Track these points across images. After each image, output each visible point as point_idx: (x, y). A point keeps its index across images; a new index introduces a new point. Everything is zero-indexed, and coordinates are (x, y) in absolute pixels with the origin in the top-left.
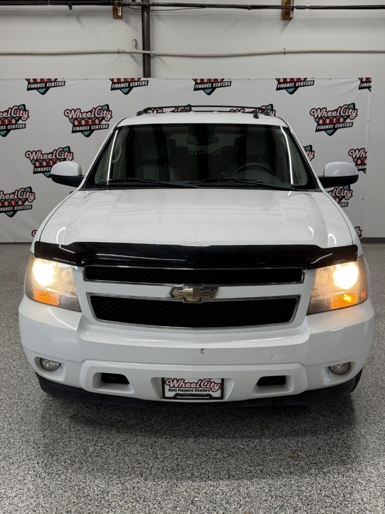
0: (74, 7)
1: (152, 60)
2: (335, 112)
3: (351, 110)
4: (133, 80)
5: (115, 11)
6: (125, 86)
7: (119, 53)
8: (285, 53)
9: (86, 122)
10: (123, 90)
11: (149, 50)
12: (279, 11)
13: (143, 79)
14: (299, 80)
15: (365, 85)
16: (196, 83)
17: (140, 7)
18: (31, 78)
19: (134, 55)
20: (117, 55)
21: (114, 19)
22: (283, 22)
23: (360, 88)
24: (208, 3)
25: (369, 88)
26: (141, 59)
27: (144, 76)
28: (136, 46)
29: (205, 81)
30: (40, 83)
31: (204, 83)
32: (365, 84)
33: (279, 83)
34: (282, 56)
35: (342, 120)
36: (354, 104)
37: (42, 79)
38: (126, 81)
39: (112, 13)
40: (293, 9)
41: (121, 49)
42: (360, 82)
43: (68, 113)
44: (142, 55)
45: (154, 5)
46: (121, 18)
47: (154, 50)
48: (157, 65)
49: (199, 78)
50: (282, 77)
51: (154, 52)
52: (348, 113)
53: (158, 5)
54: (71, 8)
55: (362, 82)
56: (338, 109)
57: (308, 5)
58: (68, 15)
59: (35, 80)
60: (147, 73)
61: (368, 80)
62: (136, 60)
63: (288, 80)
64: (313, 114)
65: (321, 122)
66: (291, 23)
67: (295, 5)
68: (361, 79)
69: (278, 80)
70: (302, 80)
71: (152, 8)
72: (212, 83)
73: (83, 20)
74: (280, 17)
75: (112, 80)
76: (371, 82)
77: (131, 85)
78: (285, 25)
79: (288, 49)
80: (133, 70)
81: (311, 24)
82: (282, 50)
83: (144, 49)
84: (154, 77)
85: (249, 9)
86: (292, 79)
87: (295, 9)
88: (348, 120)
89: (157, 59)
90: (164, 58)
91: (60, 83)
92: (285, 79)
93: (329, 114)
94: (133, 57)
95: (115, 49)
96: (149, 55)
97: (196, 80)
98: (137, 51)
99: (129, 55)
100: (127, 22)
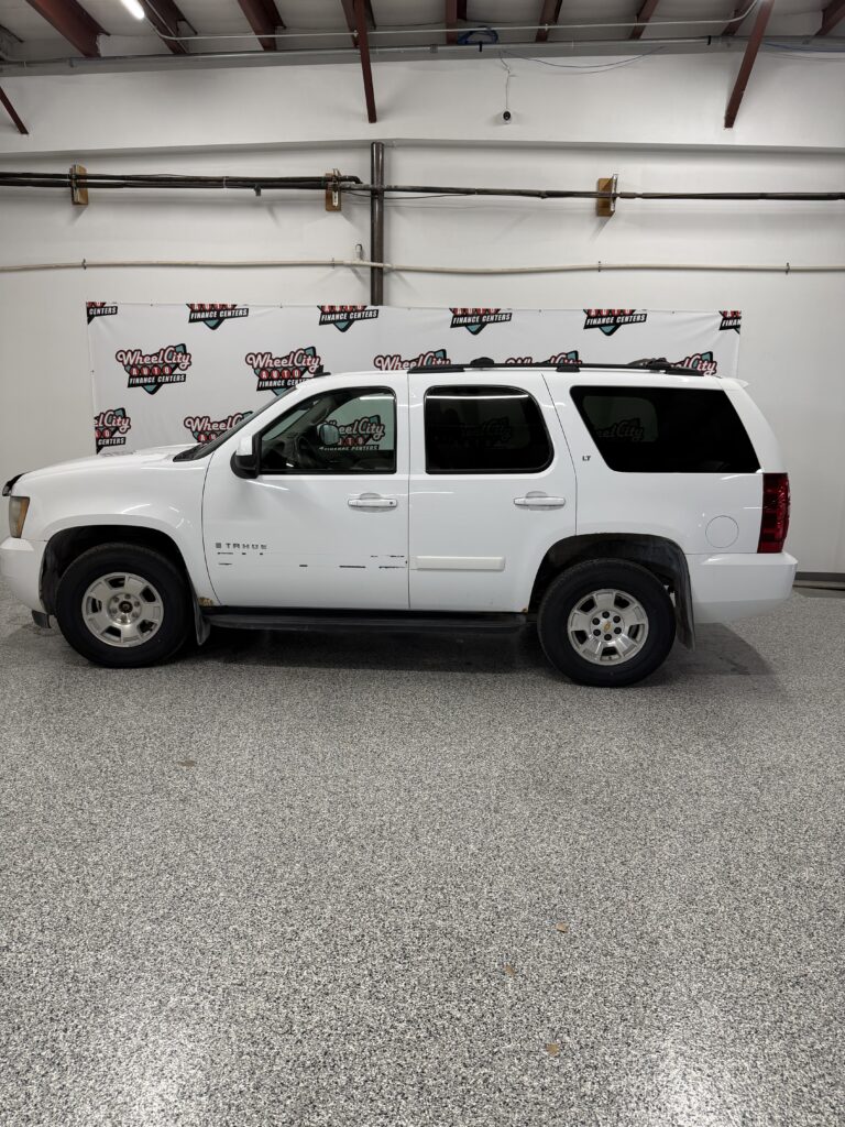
0: (263, 191)
1: (385, 278)
3: (705, 364)
4: (354, 309)
5: (329, 198)
6: (341, 318)
7: (333, 265)
8: (599, 269)
9: (280, 374)
10: (338, 324)
11: (382, 262)
12: (592, 201)
13: (370, 307)
14: (622, 313)
15: (730, 323)
16: (456, 316)
17: (369, 193)
18: (196, 302)
19: (357, 269)
20: (330, 270)
21: (327, 213)
22: (599, 218)
23: (722, 328)
24: (477, 187)
25: (737, 327)
26: (367, 275)
27: (373, 303)
28: (361, 256)
29: (470, 312)
30: (210, 311)
31: (467, 315)
32: (730, 321)
33: (589, 317)
34: (596, 274)
36: (711, 354)
37: (213, 305)
38: (343, 310)
39: (324, 202)
40: (614, 199)
41: (338, 259)
42: (722, 317)
43: (251, 359)
44: (369, 270)
45: (390, 189)
46: (338, 209)
47: (388, 262)
48: (393, 286)
49: (459, 306)
50: (594, 307)
51: (388, 265)
52: (701, 367)
53: (397, 189)
54: (258, 193)
55: (725, 319)
56: (684, 362)
57: (640, 192)
58: (255, 204)
59: (201, 306)
60: (377, 297)
61: (736, 316)
62: (360, 278)
63: (604, 313)
66: (611, 222)
67: (618, 192)
68: (724, 314)
69: (588, 312)
70: (627, 312)
71: (386, 194)
72: (481, 316)
73: (277, 211)
74: (594, 211)
75: (322, 308)
76: (740, 318)
77: (351, 317)
78: (602, 224)
79: (605, 263)
80: (352, 291)
81: (643, 223)
82: (595, 264)
83: (373, 260)
84: (388, 304)
85: (543, 197)
86: (610, 311)
87: (618, 199)
89: (394, 276)
90: (405, 276)
91: (241, 313)
92: (599, 312)
94: (355, 272)
95: (328, 259)
96: (381, 269)
97: (454, 311)
98: (361, 262)
99: (349, 270)
100: (348, 216)
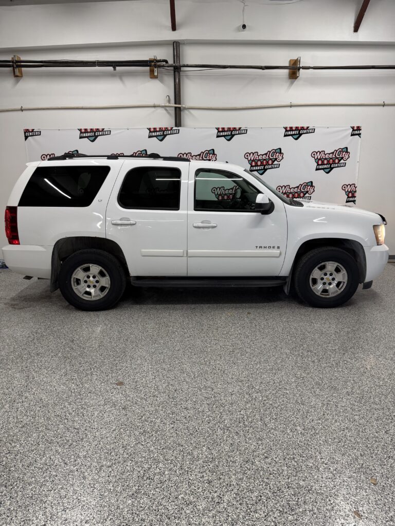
0: (118, 68)
1: (182, 113)
2: (332, 155)
3: (344, 153)
4: (166, 129)
5: (152, 72)
6: (160, 134)
7: (154, 107)
8: (291, 106)
10: (158, 137)
11: (180, 104)
12: (286, 71)
14: (303, 128)
15: (356, 132)
16: (219, 132)
17: (172, 68)
18: (83, 128)
19: (167, 108)
20: (153, 109)
21: (151, 79)
22: (290, 80)
23: (352, 135)
24: (229, 65)
25: (359, 135)
26: (173, 112)
27: (176, 126)
28: (169, 101)
29: (226, 129)
30: (90, 132)
31: (225, 131)
32: (356, 131)
33: (286, 131)
34: (289, 109)
35: (337, 161)
36: (347, 148)
37: (92, 129)
38: (161, 130)
39: (149, 73)
40: (299, 69)
41: (157, 103)
42: (352, 130)
44: (174, 109)
45: (185, 66)
46: (156, 77)
47: (184, 104)
48: (186, 117)
49: (220, 126)
50: (288, 126)
51: (184, 106)
52: (342, 155)
53: (188, 66)
54: (115, 69)
55: (353, 130)
56: (334, 152)
57: (312, 66)
58: (112, 75)
59: (86, 130)
60: (178, 123)
61: (359, 129)
62: (168, 113)
63: (294, 129)
64: (313, 156)
65: (320, 162)
66: (296, 82)
67: (301, 66)
68: (353, 128)
69: (286, 128)
70: (305, 128)
71: (183, 69)
72: (232, 131)
73: (125, 79)
74: (287, 76)
75: (149, 129)
76: (361, 130)
77: (165, 134)
78: (292, 83)
79: (294, 103)
80: (164, 120)
81: (313, 82)
82: (289, 104)
83: (175, 103)
84: (184, 126)
85: (263, 69)
86: (297, 127)
87: (301, 70)
88: (342, 161)
89: (186, 112)
90: (192, 111)
91: (107, 132)
92: (291, 128)
93: (326, 156)
94: (166, 110)
95: (151, 104)
96: (180, 108)
97: (218, 129)
98: (170, 105)
99: (163, 109)
100: (162, 81)
